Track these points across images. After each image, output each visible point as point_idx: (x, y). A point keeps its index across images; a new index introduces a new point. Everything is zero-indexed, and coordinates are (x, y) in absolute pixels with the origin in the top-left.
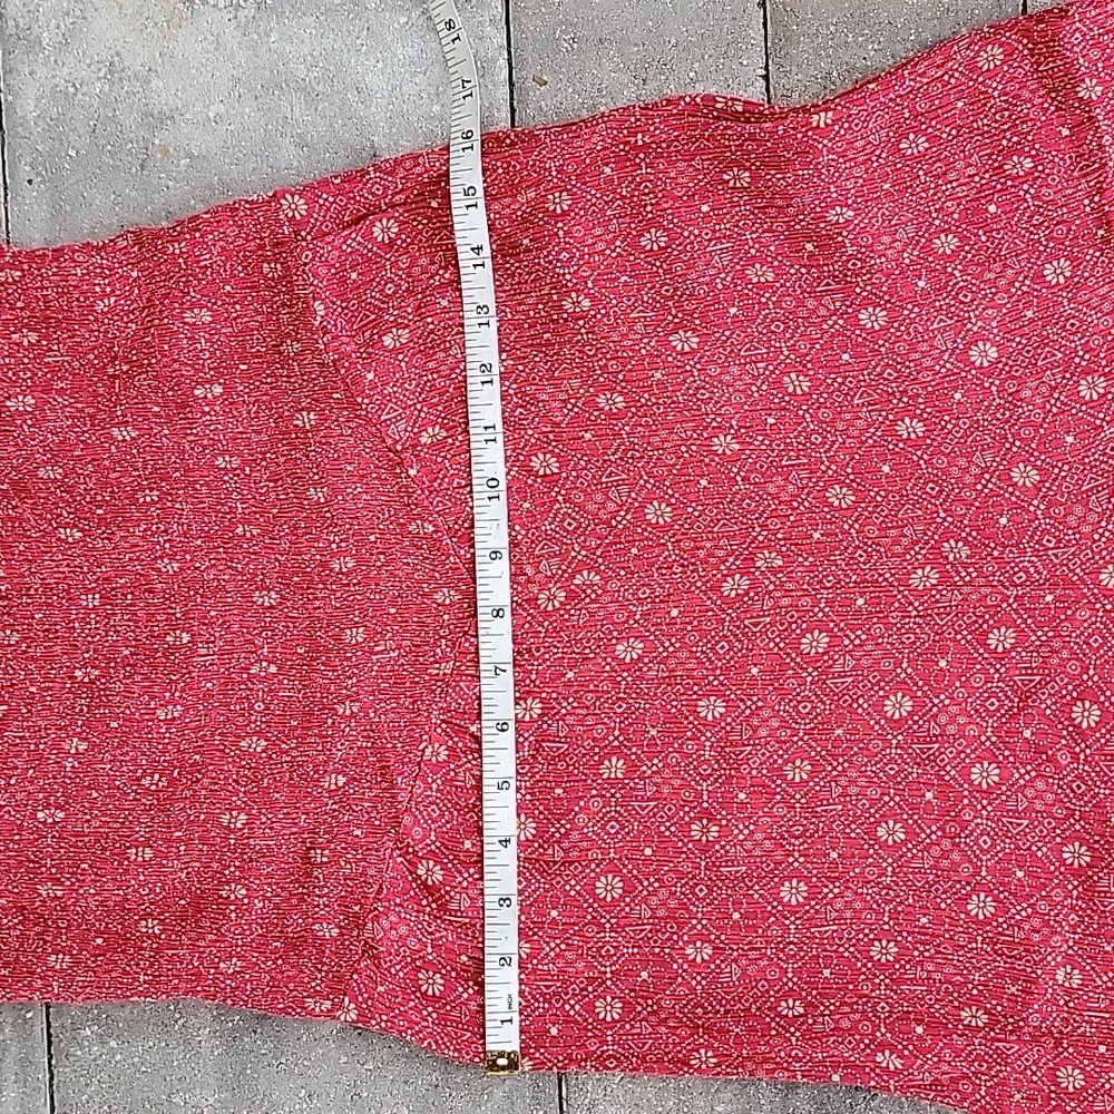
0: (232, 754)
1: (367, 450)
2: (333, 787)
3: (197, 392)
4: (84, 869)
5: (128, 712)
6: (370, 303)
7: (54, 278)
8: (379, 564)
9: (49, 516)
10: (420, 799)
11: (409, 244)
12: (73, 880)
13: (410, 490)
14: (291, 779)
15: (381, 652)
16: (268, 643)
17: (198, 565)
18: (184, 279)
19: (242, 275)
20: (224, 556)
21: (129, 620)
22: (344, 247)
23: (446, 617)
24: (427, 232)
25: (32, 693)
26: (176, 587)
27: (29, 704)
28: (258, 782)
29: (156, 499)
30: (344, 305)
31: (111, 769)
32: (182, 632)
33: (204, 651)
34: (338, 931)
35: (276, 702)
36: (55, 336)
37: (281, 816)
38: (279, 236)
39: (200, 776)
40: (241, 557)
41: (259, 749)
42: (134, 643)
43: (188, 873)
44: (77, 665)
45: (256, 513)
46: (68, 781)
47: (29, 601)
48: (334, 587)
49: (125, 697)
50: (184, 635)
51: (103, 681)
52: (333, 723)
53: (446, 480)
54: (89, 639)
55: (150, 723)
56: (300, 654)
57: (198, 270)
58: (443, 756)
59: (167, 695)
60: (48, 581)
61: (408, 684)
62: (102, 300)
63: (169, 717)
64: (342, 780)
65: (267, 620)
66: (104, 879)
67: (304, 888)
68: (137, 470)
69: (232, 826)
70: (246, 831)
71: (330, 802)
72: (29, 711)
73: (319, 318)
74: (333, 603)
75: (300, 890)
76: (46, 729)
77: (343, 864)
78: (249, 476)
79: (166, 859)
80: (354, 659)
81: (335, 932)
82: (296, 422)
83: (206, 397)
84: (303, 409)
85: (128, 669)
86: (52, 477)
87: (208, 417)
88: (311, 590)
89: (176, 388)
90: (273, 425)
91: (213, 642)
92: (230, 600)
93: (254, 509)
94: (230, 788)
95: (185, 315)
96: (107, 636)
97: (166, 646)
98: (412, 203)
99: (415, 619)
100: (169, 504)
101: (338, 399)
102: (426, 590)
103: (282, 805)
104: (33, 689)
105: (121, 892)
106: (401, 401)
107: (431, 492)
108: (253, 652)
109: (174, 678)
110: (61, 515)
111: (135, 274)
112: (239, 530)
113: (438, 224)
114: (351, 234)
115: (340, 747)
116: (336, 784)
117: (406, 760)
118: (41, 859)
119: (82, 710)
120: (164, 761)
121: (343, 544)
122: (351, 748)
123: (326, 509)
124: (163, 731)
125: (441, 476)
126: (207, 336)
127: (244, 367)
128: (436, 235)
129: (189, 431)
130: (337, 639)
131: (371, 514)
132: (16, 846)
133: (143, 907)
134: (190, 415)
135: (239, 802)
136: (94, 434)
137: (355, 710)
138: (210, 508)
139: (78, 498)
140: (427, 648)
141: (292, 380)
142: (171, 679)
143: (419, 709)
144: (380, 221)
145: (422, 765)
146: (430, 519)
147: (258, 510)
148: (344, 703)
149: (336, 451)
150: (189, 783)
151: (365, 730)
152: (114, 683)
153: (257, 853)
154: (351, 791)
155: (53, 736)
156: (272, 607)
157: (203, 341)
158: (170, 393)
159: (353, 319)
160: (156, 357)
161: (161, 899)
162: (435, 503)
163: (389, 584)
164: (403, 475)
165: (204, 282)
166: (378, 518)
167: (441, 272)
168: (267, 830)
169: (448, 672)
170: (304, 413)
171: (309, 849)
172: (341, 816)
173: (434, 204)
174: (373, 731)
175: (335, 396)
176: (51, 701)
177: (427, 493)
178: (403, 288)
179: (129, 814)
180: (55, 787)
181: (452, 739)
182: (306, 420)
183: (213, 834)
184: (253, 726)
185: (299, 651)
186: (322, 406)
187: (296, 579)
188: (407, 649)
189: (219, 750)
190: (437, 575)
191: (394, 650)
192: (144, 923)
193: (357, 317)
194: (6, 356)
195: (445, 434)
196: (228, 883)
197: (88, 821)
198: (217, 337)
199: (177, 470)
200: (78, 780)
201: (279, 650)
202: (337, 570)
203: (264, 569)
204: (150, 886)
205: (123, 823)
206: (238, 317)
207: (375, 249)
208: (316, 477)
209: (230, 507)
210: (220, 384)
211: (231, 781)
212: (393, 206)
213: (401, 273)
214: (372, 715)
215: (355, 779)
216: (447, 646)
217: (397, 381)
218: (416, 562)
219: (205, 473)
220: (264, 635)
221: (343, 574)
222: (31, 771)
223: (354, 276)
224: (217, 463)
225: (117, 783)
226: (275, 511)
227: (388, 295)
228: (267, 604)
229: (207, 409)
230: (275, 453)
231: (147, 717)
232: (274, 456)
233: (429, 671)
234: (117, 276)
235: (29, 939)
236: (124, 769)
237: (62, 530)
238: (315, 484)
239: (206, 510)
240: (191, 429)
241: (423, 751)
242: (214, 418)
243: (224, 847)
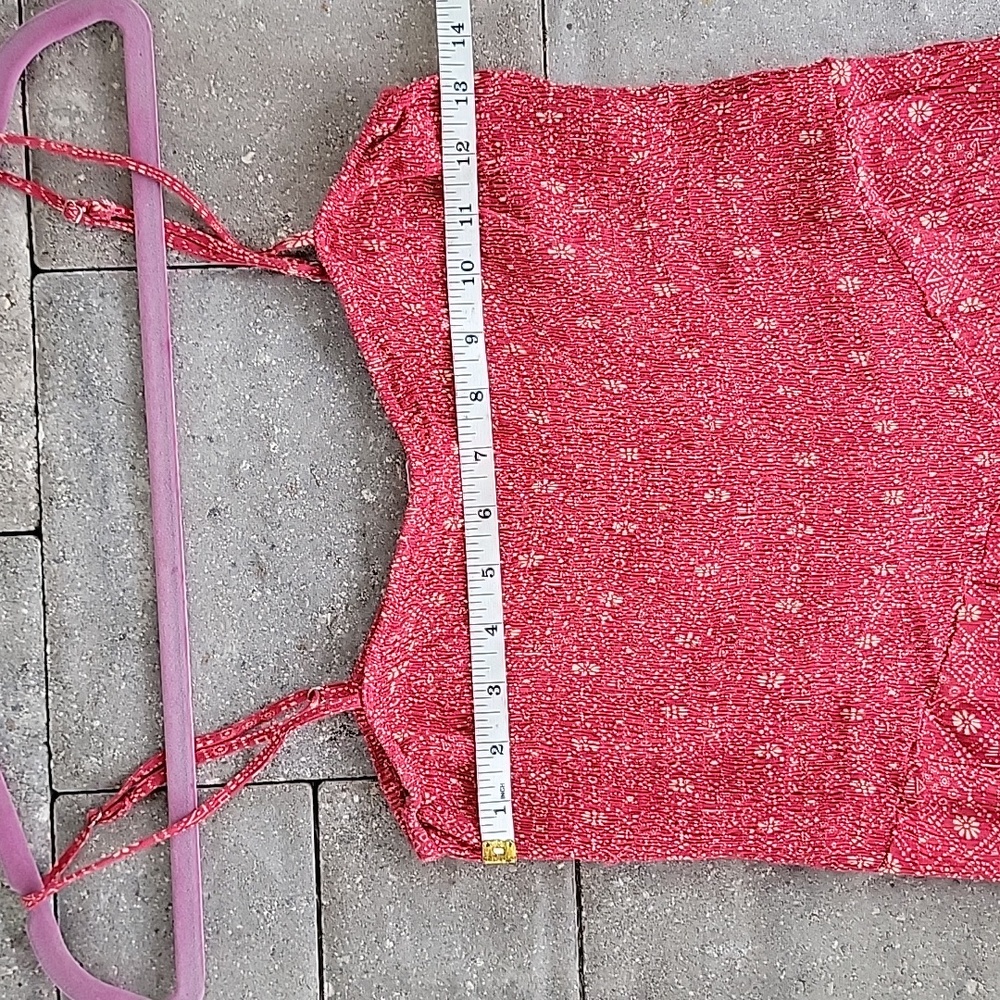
0: (768, 615)
1: (908, 315)
2: (867, 647)
3: (736, 253)
4: (619, 725)
5: (667, 568)
6: (905, 181)
7: (595, 124)
8: (921, 427)
9: (590, 365)
10: (954, 660)
11: (943, 129)
12: (610, 736)
13: (952, 354)
14: (827, 639)
15: (919, 515)
16: (806, 505)
17: (740, 423)
18: (718, 144)
19: (776, 143)
20: (767, 416)
21: (669, 475)
22: (880, 119)
23: (985, 480)
24: (962, 118)
25: (570, 543)
26: (715, 445)
27: (566, 554)
28: (794, 642)
29: (697, 356)
30: (878, 177)
31: (645, 626)
32: (723, 489)
33: (743, 511)
34: (874, 788)
35: (812, 563)
36: (583, 188)
37: (818, 676)
38: (825, 102)
39: (735, 637)
40: (783, 417)
41: (794, 611)
42: (671, 499)
43: (722, 734)
44: (615, 518)
45: (795, 374)
46: (602, 635)
47: (570, 450)
48: (876, 448)
49: (666, 552)
50: (724, 493)
51: (643, 535)
52: (869, 584)
53: (986, 346)
54: (627, 492)
55: (688, 580)
56: (837, 515)
57: (734, 136)
58: (976, 614)
59: (707, 552)
60: (589, 431)
61: (944, 547)
62: (637, 152)
63: (707, 575)
64: (876, 641)
65: (806, 481)
66: (640, 736)
67: (838, 744)
68: (676, 327)
69: (769, 686)
70: (783, 691)
71: (864, 662)
72: (566, 562)
73: (860, 185)
74: (875, 464)
75: (835, 746)
76: (582, 581)
77: (877, 722)
78: (787, 337)
79: (700, 717)
80: (892, 521)
81: (872, 789)
82: (839, 287)
83: (745, 258)
84: (847, 274)
85: (666, 524)
86: (590, 326)
87: (750, 278)
88: (852, 452)
89: (714, 249)
90: (813, 288)
91: (752, 502)
92: (770, 460)
93: (793, 370)
94: (766, 649)
95: (718, 180)
96: (644, 490)
97: (704, 503)
98: (948, 88)
99: (954, 483)
100: (711, 362)
101: (883, 263)
102: (967, 453)
103: (819, 664)
104: (570, 540)
105: (656, 750)
106: (945, 268)
107: (970, 357)
108: (791, 513)
109: (714, 535)
110: (602, 365)
111: (669, 132)
112: (781, 391)
113: (973, 111)
114: (888, 106)
115: (875, 608)
116: (871, 644)
117: (941, 620)
118: (574, 712)
119: (619, 564)
120: (699, 619)
121: (886, 408)
122: (886, 610)
123: (867, 373)
124: (700, 588)
125: (981, 342)
126: (739, 202)
127: (778, 234)
128: (971, 122)
129: (730, 291)
130: (877, 500)
131: (911, 378)
132: (548, 699)
133: (674, 766)
134: (731, 275)
135: (776, 663)
136: (635, 288)
137: (891, 571)
138: (751, 368)
139: (618, 350)
140: (963, 510)
141: (832, 246)
142: (710, 537)
143: (953, 571)
144: (917, 102)
145: (958, 625)
146: (970, 383)
147: (798, 371)
148: (880, 564)
149: (879, 316)
150: (724, 643)
151: (899, 592)
152: (654, 538)
153: (790, 712)
154: (885, 652)
155: (590, 588)
156: (811, 468)
157: (735, 207)
158: (708, 254)
159: (885, 193)
160: (689, 219)
161: (693, 759)
162: (974, 367)
163: (931, 447)
164: (945, 339)
165: (738, 149)
166: (918, 382)
167: (980, 159)
168: (804, 690)
169: (984, 534)
170: (848, 278)
171: (841, 708)
172: (876, 676)
173: (973, 89)
174: (907, 592)
175: (880, 260)
176: (589, 552)
177: (967, 358)
178: (940, 172)
179: (665, 672)
180: (589, 640)
181: (984, 598)
182: (850, 285)
183: (748, 695)
184: (788, 587)
185: (837, 512)
186: (866, 271)
187: (837, 440)
188: (943, 512)
189: (755, 612)
190: (978, 437)
191: (930, 513)
192: (675, 782)
193: (890, 192)
194: (540, 202)
195: (984, 306)
196: (763, 743)
197: (622, 677)
198: (748, 204)
199: (716, 329)
200: (611, 635)
201: (816, 511)
202: (880, 431)
203: (805, 429)
204: (685, 744)
205: (658, 681)
206: (770, 185)
207: (910, 129)
208: (858, 341)
209: (771, 368)
210: (757, 248)
211: (765, 642)
212: (929, 89)
213: (937, 157)
214: (907, 577)
215: (890, 640)
216: (985, 509)
217: (941, 250)
218: (957, 425)
219: (744, 333)
220: (801, 496)
221: (886, 435)
222: (566, 623)
223: (889, 151)
224: (755, 324)
225: (651, 640)
226: (815, 372)
227: (924, 177)
228: (807, 465)
229: (748, 269)
230: (813, 315)
231: (686, 574)
232: (812, 319)
233: (966, 533)
234: (654, 130)
235: (557, 795)
236: (658, 626)
237: (606, 381)
238: (858, 348)
239: (747, 369)
240: (733, 288)
241: (957, 612)
242: (755, 279)
243: (757, 708)
